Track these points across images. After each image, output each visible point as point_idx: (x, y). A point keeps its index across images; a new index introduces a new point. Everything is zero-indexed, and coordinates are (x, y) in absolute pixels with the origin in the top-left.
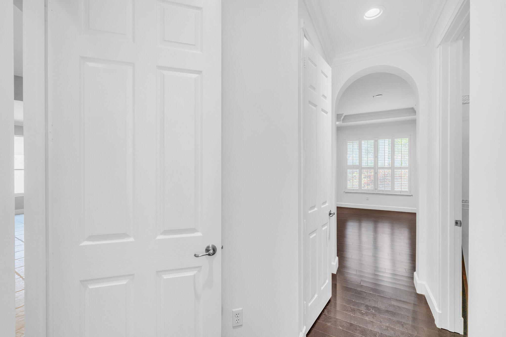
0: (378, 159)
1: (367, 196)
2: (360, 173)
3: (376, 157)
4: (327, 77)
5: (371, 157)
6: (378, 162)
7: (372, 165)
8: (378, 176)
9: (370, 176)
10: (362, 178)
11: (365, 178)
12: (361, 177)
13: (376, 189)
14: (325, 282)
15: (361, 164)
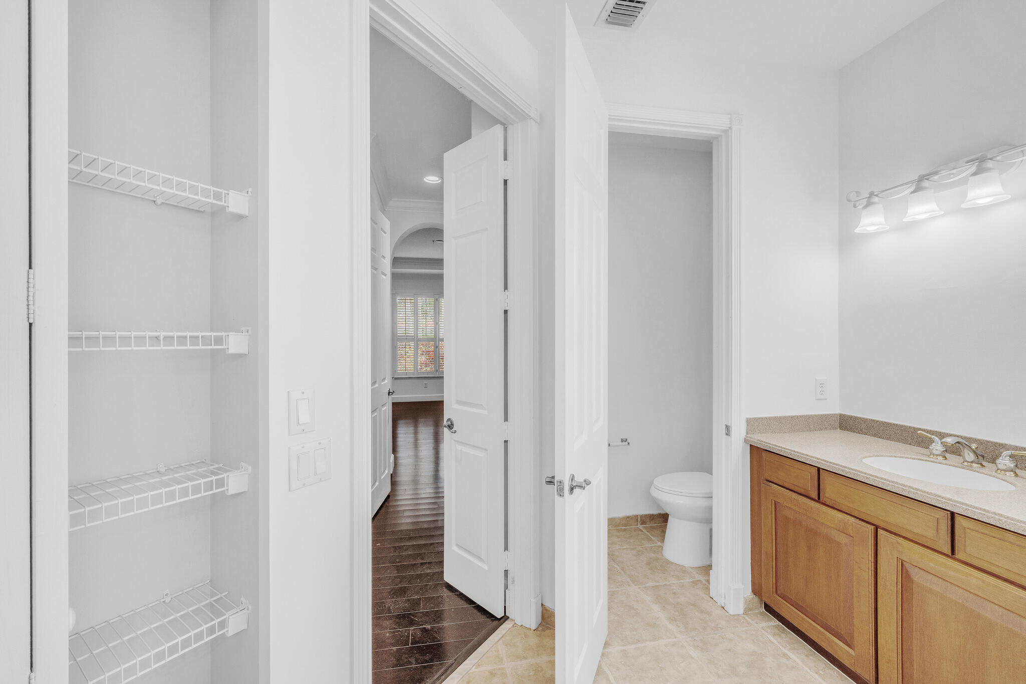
0: (439, 326)
1: (425, 381)
2: (417, 348)
3: (436, 323)
4: (385, 233)
5: (431, 323)
6: (439, 331)
7: (431, 335)
8: (439, 351)
9: (428, 352)
10: (419, 355)
11: (422, 354)
12: (417, 353)
13: (437, 371)
14: (384, 471)
15: (417, 334)
